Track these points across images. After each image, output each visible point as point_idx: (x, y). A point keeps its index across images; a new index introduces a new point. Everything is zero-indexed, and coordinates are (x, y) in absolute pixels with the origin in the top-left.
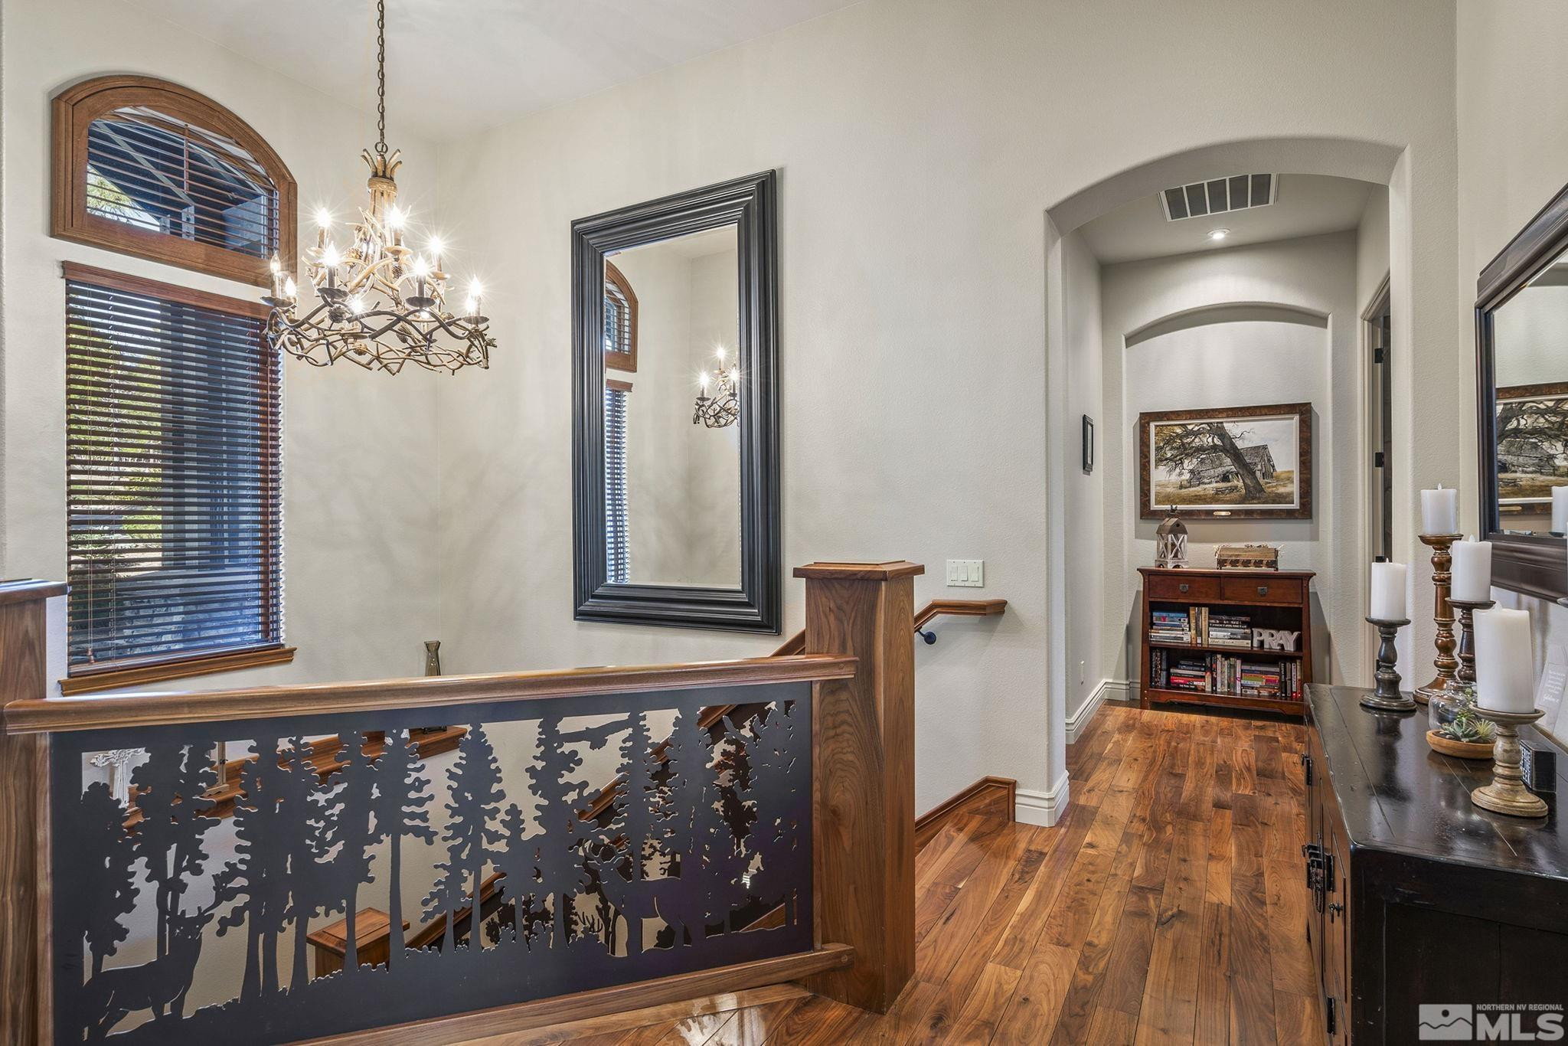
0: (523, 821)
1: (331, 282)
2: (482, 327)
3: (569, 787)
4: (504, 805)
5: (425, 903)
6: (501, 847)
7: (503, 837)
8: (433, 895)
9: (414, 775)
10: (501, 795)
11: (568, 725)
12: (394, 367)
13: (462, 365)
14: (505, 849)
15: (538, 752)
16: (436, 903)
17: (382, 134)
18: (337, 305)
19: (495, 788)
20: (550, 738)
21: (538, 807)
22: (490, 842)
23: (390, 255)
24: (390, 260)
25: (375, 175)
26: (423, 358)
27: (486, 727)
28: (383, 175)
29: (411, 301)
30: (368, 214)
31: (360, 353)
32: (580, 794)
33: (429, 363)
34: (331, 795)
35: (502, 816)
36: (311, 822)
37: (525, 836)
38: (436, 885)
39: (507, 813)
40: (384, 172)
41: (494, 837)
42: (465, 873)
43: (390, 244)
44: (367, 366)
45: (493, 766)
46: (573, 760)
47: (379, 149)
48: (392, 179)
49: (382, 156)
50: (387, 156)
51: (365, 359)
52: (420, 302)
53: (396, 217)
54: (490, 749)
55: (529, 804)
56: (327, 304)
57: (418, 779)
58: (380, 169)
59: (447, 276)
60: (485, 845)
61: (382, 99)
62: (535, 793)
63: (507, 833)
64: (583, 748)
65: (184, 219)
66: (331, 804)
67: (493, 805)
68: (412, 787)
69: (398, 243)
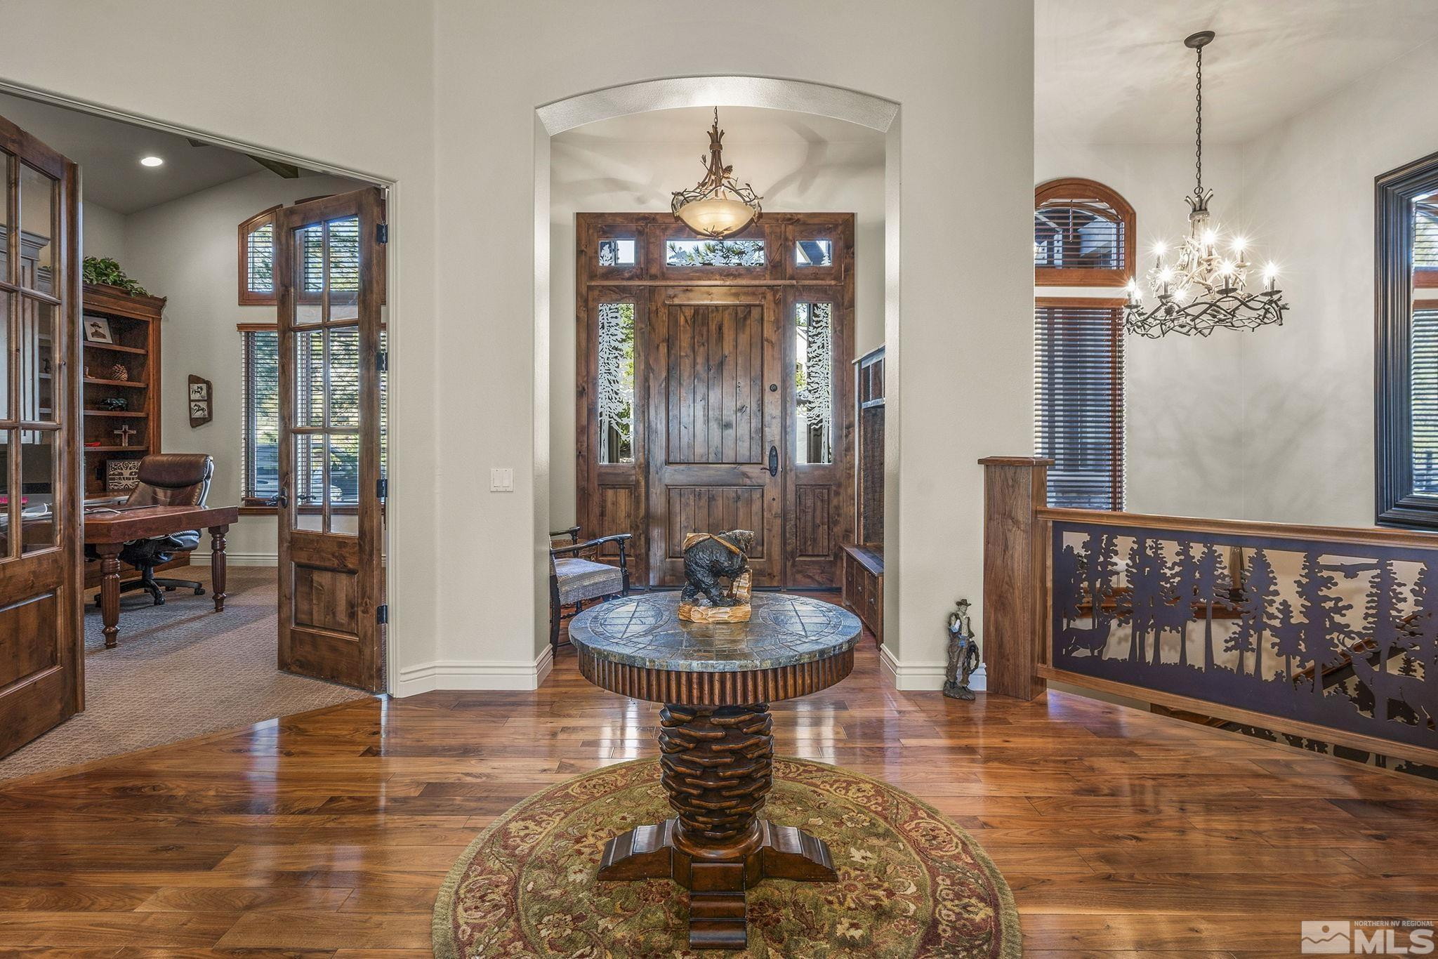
0: (1292, 612)
1: (1166, 291)
2: (1275, 297)
3: (1327, 599)
4: (1278, 599)
5: (1226, 641)
6: (1276, 623)
7: (1277, 617)
8: (1231, 639)
9: (1220, 571)
10: (1276, 593)
11: (1325, 559)
12: (1206, 332)
13: (1260, 325)
14: (1279, 625)
15: (1303, 573)
16: (1233, 643)
17: (1199, 182)
18: (1170, 304)
19: (1272, 588)
20: (1311, 566)
21: (1303, 606)
22: (1270, 619)
23: (1205, 263)
24: (1205, 265)
25: (1194, 210)
26: (1230, 324)
27: (1266, 552)
28: (1200, 209)
29: (1220, 292)
30: (1189, 239)
31: (1182, 326)
32: (1336, 604)
33: (1233, 326)
34: (1173, 572)
35: (1276, 605)
36: (1163, 583)
37: (1293, 621)
38: (1233, 633)
39: (1280, 604)
40: (1200, 206)
41: (1271, 617)
42: (1252, 632)
43: (1205, 256)
44: (1187, 334)
45: (1271, 575)
46: (1329, 582)
47: (1197, 192)
48: (1206, 209)
49: (1199, 196)
50: (1203, 196)
51: (1185, 330)
52: (1226, 292)
53: (1209, 236)
54: (1269, 565)
55: (1297, 603)
56: (1163, 304)
57: (1222, 573)
58: (1198, 205)
59: (1248, 264)
60: (1265, 620)
61: (1199, 159)
62: (1301, 597)
63: (1281, 616)
64: (1338, 576)
65: (1056, 251)
66: (1173, 576)
67: (1271, 597)
68: (1218, 577)
69: (1210, 254)
